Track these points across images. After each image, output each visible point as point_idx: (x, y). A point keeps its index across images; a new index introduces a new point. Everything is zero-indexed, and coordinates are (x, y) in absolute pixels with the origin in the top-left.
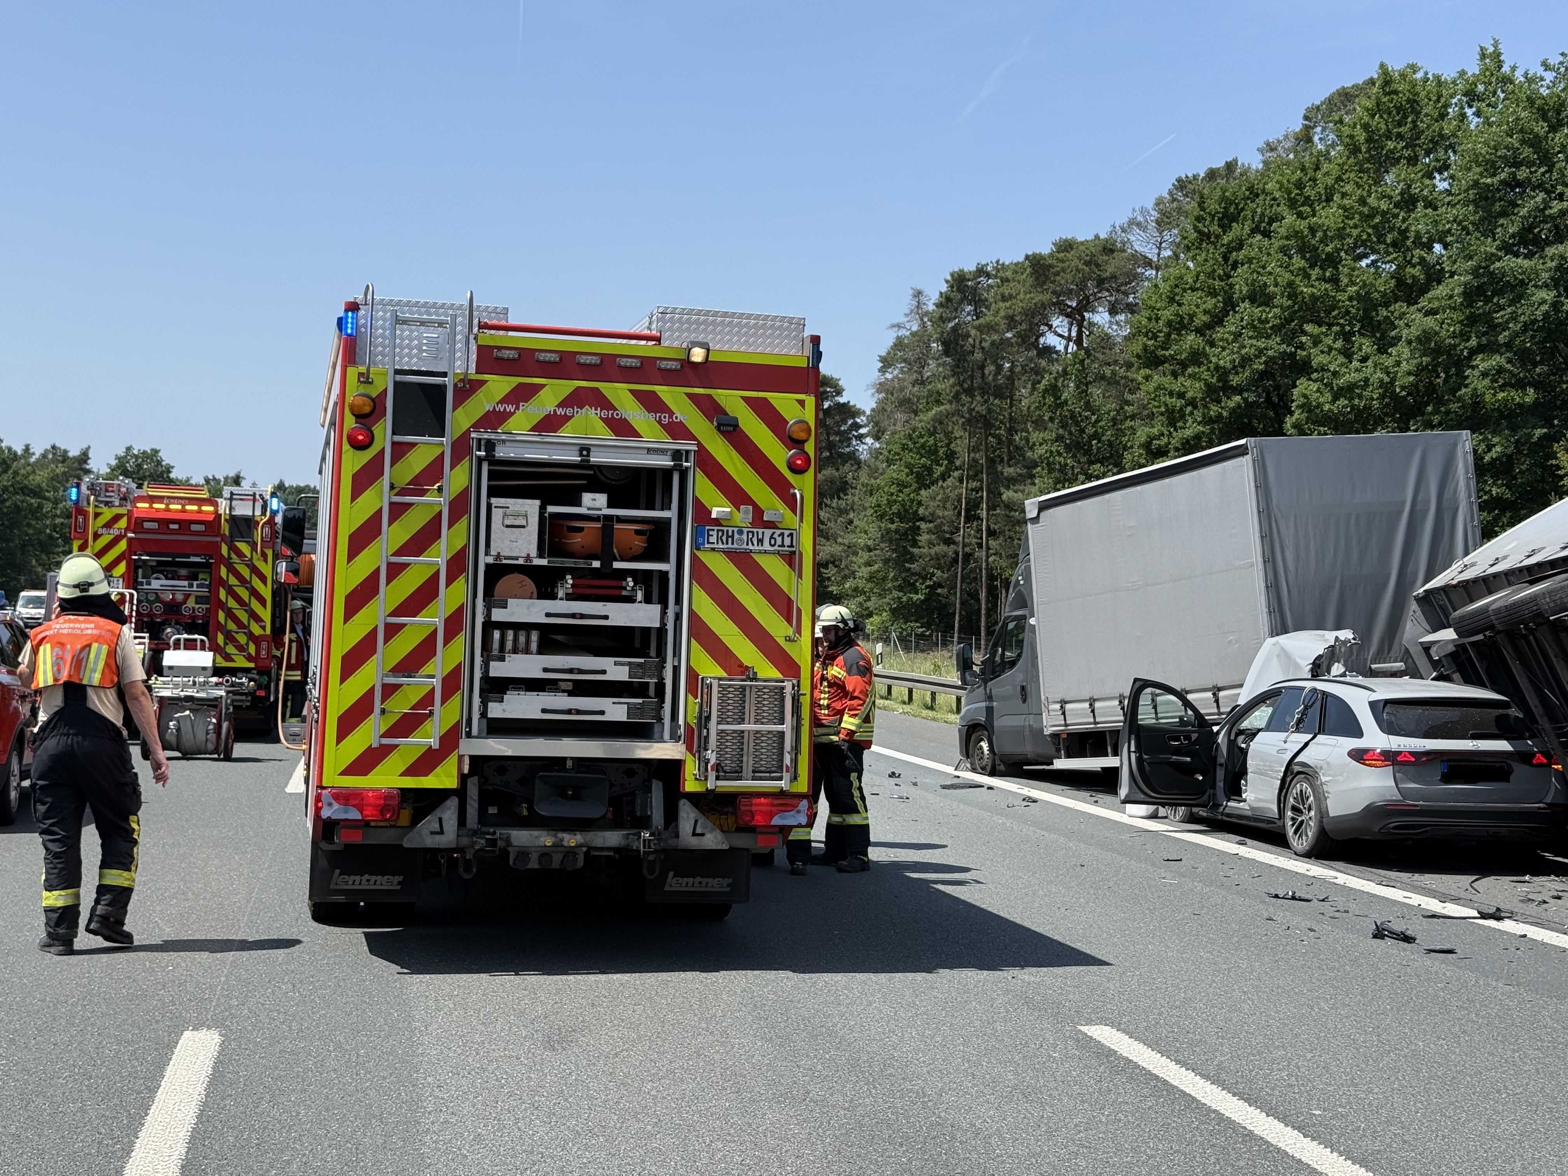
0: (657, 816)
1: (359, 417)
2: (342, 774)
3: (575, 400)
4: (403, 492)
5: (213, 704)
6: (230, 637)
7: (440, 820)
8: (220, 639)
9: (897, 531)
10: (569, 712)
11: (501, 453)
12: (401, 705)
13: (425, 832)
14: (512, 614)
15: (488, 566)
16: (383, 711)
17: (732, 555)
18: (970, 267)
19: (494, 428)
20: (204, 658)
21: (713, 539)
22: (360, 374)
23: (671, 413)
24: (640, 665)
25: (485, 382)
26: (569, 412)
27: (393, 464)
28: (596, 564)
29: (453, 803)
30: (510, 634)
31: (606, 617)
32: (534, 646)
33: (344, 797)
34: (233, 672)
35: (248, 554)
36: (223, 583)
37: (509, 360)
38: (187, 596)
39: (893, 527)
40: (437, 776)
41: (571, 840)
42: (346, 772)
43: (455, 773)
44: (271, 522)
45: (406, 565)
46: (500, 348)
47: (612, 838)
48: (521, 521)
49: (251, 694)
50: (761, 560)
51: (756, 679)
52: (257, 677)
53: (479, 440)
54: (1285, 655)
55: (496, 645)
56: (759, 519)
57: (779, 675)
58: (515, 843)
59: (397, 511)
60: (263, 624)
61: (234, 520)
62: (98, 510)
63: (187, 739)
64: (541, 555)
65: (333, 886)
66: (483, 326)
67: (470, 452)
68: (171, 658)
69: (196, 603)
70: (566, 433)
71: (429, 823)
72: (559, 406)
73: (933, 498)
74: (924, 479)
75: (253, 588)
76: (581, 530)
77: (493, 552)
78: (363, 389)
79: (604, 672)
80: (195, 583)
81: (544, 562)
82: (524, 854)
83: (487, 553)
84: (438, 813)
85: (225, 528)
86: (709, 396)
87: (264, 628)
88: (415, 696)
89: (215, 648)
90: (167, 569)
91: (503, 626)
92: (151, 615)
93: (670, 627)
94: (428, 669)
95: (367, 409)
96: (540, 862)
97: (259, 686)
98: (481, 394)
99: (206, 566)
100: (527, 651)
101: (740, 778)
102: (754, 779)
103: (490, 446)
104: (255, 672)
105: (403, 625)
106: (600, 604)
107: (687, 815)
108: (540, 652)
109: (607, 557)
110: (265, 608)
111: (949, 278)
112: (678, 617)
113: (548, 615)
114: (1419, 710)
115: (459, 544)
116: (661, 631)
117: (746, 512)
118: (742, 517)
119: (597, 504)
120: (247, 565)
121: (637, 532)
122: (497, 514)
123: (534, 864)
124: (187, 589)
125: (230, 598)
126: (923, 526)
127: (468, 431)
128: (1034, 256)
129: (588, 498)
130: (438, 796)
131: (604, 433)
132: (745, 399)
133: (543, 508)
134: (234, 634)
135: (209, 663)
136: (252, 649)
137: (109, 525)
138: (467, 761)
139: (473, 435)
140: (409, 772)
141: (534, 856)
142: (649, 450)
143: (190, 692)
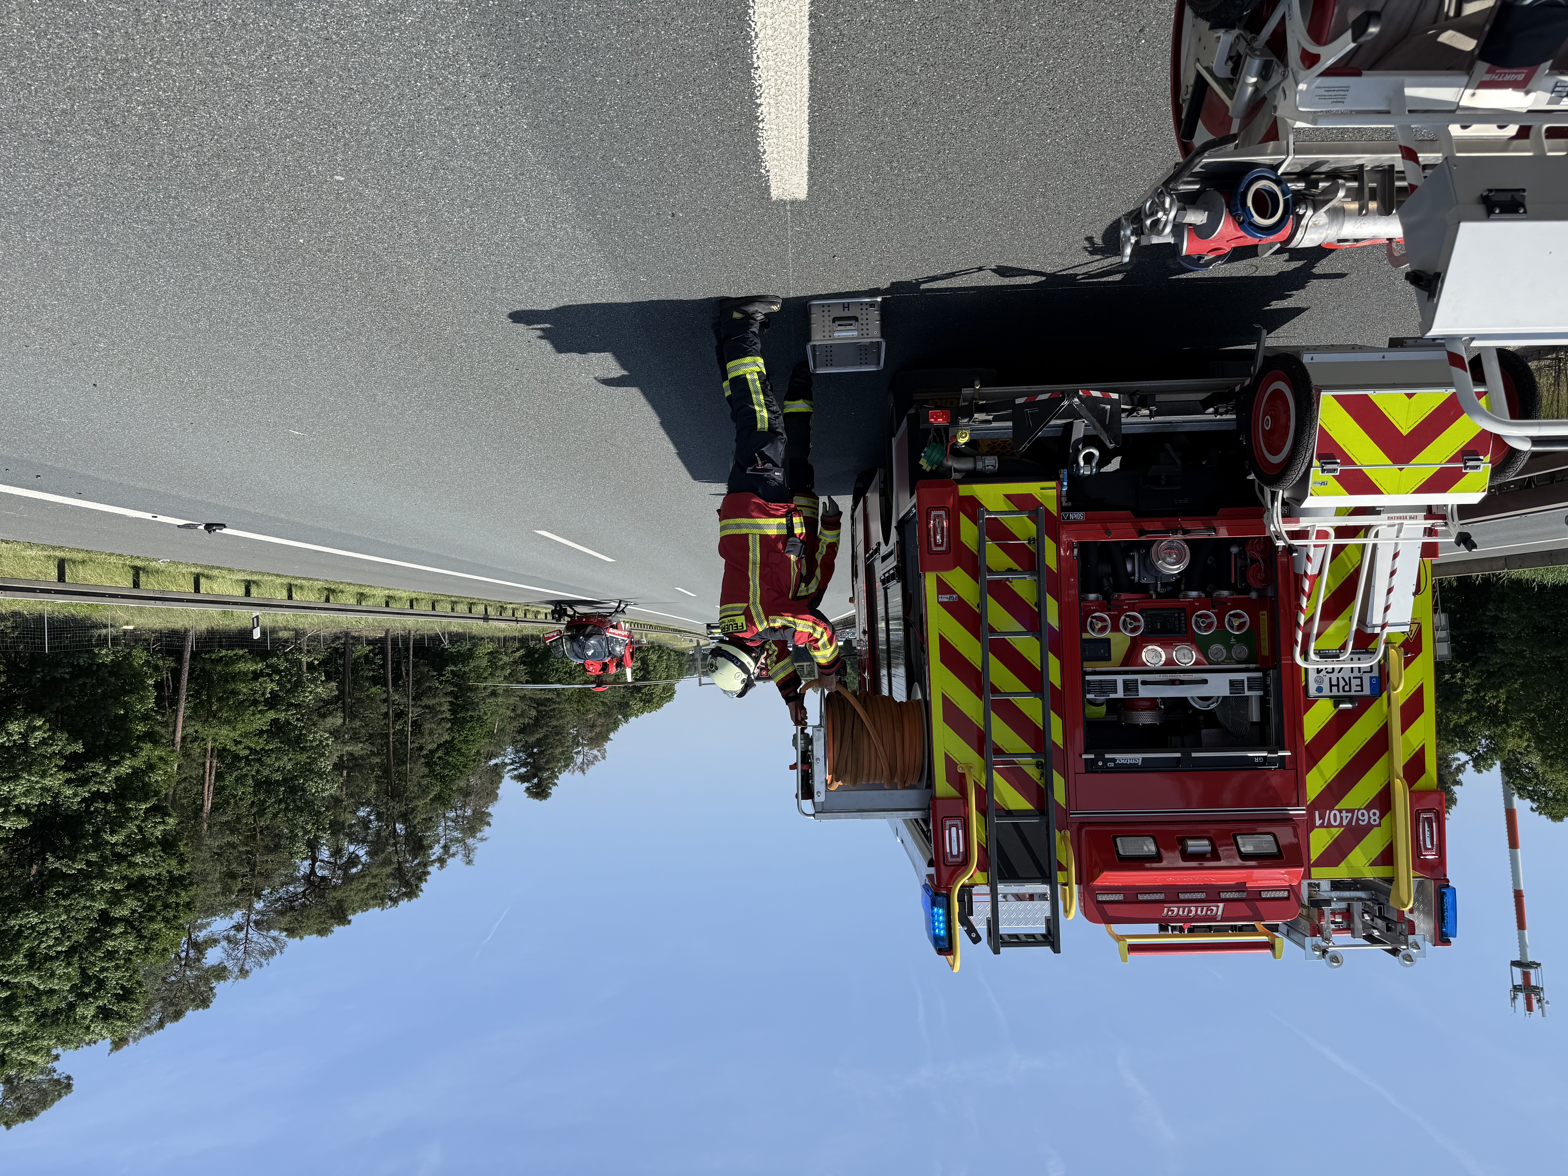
9: (468, 710)
18: (404, 903)
35: (998, 780)
36: (1055, 700)
38: (1135, 657)
39: (470, 713)
52: (952, 463)
60: (945, 598)
62: (1381, 872)
69: (1108, 641)
73: (441, 735)
74: (449, 747)
75: (979, 692)
80: (1120, 694)
85: (1063, 845)
87: (943, 587)
99: (1097, 742)
104: (955, 476)
110: (942, 639)
111: (420, 893)
120: (998, 751)
124: (1140, 678)
125: (1037, 663)
126: (448, 715)
128: (344, 924)
134: (1015, 566)
136: (968, 532)
137: (1355, 833)
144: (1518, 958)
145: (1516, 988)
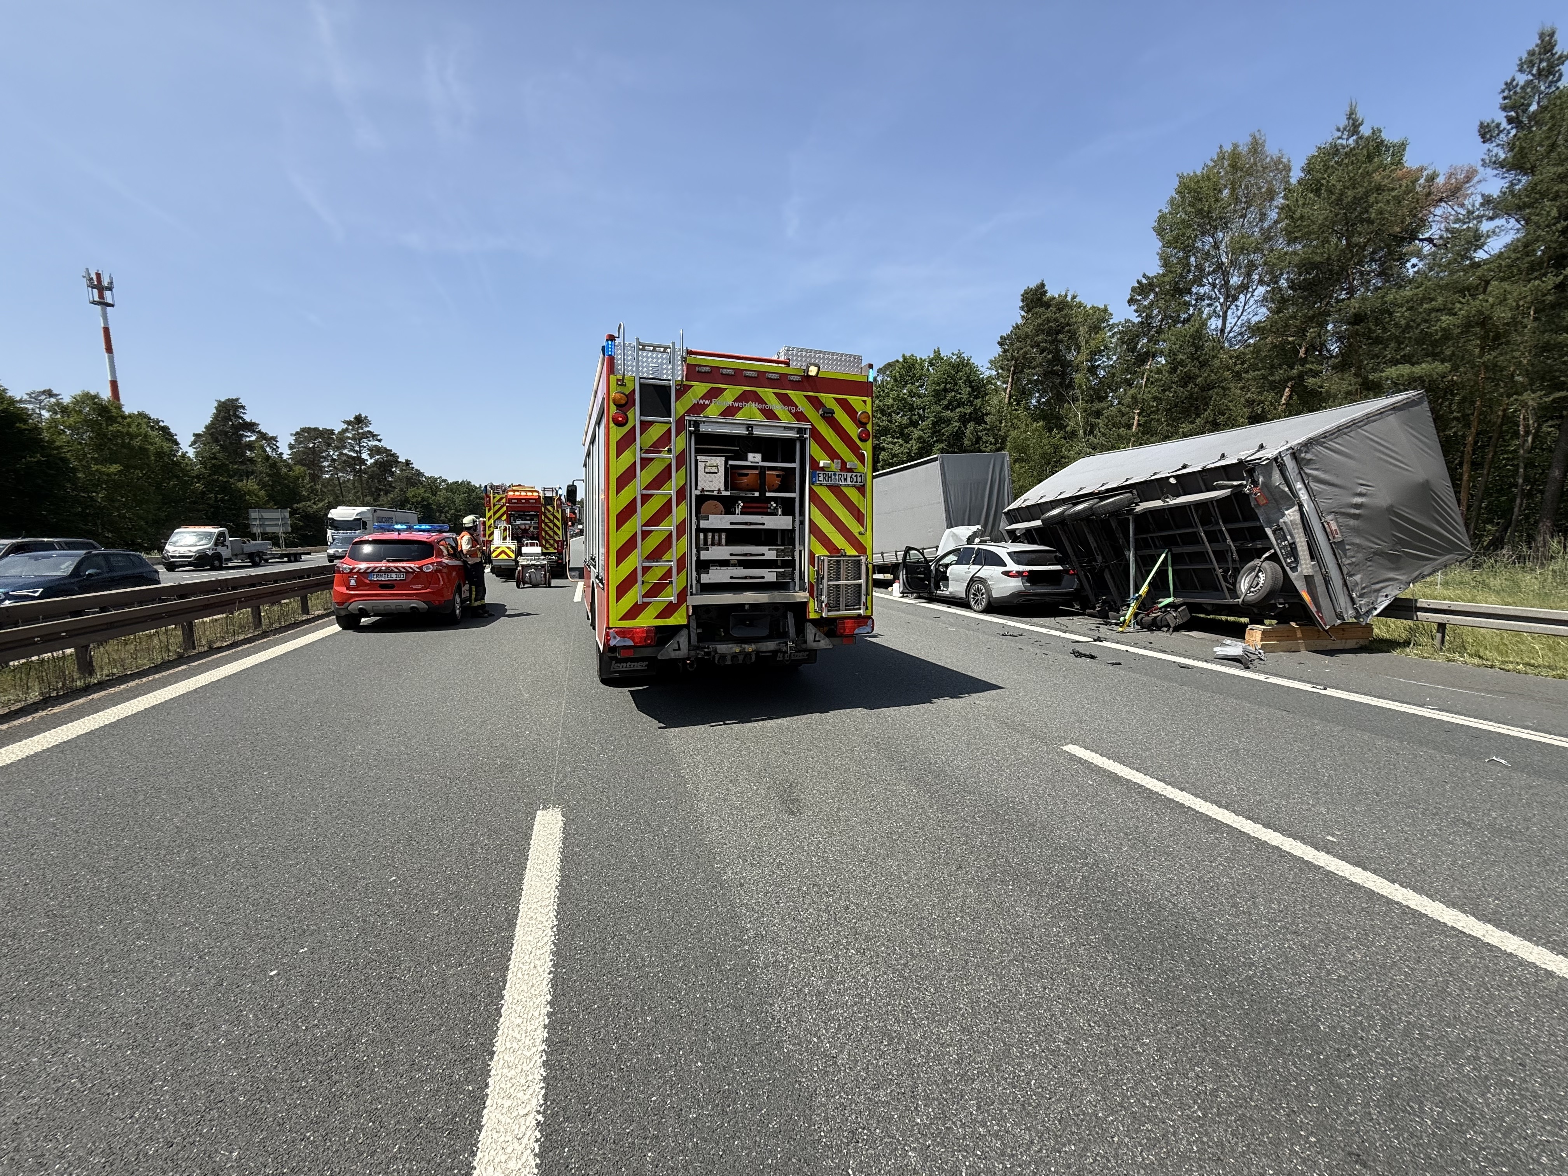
0: (792, 632)
1: (619, 406)
2: (620, 620)
3: (744, 398)
4: (647, 452)
5: (543, 566)
6: (547, 541)
7: (678, 642)
8: (544, 542)
10: (746, 578)
11: (703, 428)
12: (653, 578)
13: (670, 650)
14: (712, 524)
15: (697, 496)
16: (643, 582)
17: (831, 488)
19: (698, 414)
20: (538, 549)
21: (821, 479)
22: (618, 380)
23: (797, 407)
24: (782, 550)
25: (692, 386)
26: (740, 404)
27: (641, 434)
28: (757, 494)
29: (685, 632)
30: (710, 535)
31: (763, 524)
32: (723, 542)
33: (623, 633)
34: (549, 554)
35: (552, 511)
36: (544, 522)
37: (705, 373)
38: (530, 527)
40: (675, 618)
41: (749, 648)
42: (624, 618)
43: (685, 616)
44: (560, 499)
45: (651, 496)
46: (700, 366)
47: (771, 645)
48: (714, 470)
49: (556, 561)
50: (846, 490)
51: (845, 556)
53: (690, 421)
54: (954, 535)
55: (702, 542)
56: (844, 468)
57: (857, 554)
58: (719, 652)
59: (645, 462)
61: (545, 498)
62: (494, 496)
63: (534, 580)
64: (726, 490)
65: (612, 669)
66: (690, 353)
67: (685, 429)
68: (525, 550)
69: (534, 529)
70: (740, 417)
71: (671, 645)
72: (734, 401)
75: (554, 523)
76: (747, 475)
77: (700, 488)
78: (620, 389)
79: (763, 555)
80: (533, 522)
81: (728, 493)
82: (723, 657)
83: (696, 489)
84: (677, 638)
85: (543, 501)
86: (817, 397)
87: (559, 538)
88: (660, 573)
89: (541, 545)
90: (522, 517)
91: (706, 531)
92: (517, 534)
93: (797, 528)
94: (666, 557)
95: (623, 402)
96: (732, 660)
97: (559, 559)
98: (690, 393)
99: (536, 515)
100: (720, 544)
101: (839, 610)
102: (846, 610)
103: (696, 424)
104: (557, 554)
105: (651, 532)
106: (760, 517)
107: (811, 632)
108: (726, 545)
109: (762, 492)
112: (802, 523)
113: (732, 523)
114: (1027, 555)
115: (681, 483)
116: (793, 531)
117: (838, 463)
118: (835, 466)
119: (756, 460)
120: (551, 515)
121: (778, 476)
122: (701, 466)
123: (729, 662)
124: (530, 524)
125: (546, 527)
127: (683, 416)
129: (750, 456)
130: (677, 629)
131: (761, 418)
132: (835, 399)
133: (726, 463)
134: (549, 540)
135: (540, 551)
136: (556, 545)
137: (499, 501)
138: (690, 608)
139: (687, 418)
140: (658, 617)
141: (729, 657)
142: (785, 428)
143: (534, 562)
144: (108, 309)
145: (110, 289)
